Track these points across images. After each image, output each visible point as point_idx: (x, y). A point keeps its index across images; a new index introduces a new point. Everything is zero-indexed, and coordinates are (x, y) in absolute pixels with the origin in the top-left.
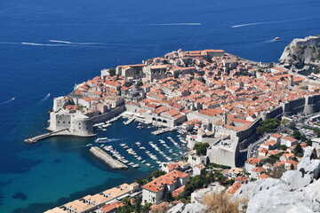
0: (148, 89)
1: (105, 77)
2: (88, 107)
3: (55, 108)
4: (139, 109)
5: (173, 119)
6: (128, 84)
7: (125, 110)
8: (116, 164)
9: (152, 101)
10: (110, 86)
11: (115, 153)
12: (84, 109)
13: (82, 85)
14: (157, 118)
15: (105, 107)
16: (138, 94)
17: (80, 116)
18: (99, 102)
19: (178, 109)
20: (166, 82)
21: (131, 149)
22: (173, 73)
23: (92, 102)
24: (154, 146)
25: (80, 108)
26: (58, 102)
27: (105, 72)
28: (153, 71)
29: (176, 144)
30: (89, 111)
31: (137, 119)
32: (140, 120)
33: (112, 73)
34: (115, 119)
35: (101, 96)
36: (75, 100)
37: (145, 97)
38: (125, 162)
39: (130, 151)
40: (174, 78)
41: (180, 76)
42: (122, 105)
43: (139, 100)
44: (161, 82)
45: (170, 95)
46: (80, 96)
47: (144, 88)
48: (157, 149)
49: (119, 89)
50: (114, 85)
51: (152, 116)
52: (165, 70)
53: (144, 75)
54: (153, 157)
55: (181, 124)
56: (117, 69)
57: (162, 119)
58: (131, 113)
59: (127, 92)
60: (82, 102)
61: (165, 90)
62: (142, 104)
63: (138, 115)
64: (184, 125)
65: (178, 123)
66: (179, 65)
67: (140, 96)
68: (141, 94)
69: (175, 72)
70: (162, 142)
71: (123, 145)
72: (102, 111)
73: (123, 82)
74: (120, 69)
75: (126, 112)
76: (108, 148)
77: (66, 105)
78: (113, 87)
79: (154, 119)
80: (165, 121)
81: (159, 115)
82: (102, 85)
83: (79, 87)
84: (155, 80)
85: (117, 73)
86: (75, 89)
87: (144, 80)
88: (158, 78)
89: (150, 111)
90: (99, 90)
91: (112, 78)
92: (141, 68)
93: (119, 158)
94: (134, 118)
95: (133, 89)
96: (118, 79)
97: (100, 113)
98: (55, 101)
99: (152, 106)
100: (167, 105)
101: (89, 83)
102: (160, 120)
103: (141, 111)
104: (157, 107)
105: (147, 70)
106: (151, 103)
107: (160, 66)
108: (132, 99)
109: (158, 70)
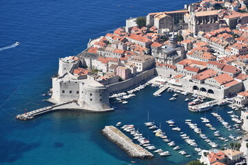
0: (191, 46)
1: (130, 29)
2: (105, 71)
3: (61, 73)
4: (174, 74)
5: (223, 88)
6: (161, 39)
7: (156, 74)
8: (137, 151)
9: (194, 62)
10: (136, 42)
11: (137, 136)
12: (99, 74)
13: (98, 40)
14: (200, 86)
15: (128, 71)
16: (174, 53)
17: (92, 83)
18: (120, 65)
19: (231, 74)
20: (216, 35)
21: (159, 131)
22: (227, 21)
23: (110, 64)
24: (192, 126)
25: (94, 72)
26: (65, 63)
27: (131, 23)
28: (198, 19)
29: (225, 124)
30: (105, 77)
31: (172, 87)
32: (176, 89)
33: (141, 23)
34: (141, 87)
35: (123, 56)
36: (87, 61)
37: (185, 57)
38: (150, 148)
39: (158, 133)
40: (228, 30)
41: (238, 26)
42: (151, 68)
43: (175, 61)
44: (209, 35)
45: (222, 54)
46: (94, 56)
47: (184, 43)
48: (196, 130)
49: (149, 45)
50: (142, 40)
51: (193, 84)
52: (215, 17)
53: (185, 26)
54: (190, 142)
55: (234, 95)
56: (148, 17)
57: (207, 88)
58: (164, 79)
59: (159, 49)
60: (97, 64)
61: (214, 46)
62: (180, 67)
63: (173, 81)
64: (239, 98)
65: (230, 94)
66: (238, 10)
67: (177, 56)
68: (179, 53)
69: (231, 21)
70: (205, 120)
71: (149, 124)
72: (123, 77)
73: (154, 36)
74: (152, 17)
75: (156, 79)
76: (128, 128)
77: (75, 67)
78: (139, 43)
79: (195, 88)
80: (211, 91)
81: (203, 82)
82: (125, 40)
83: (94, 43)
84: (201, 33)
85: (148, 23)
86: (89, 46)
87: (185, 33)
88: (206, 29)
89: (189, 77)
90: (121, 47)
91: (140, 31)
92: (181, 16)
93: (142, 142)
94: (167, 86)
95: (168, 46)
96: (148, 31)
97: (120, 80)
98: (61, 63)
99: (193, 69)
100: (215, 69)
101: (108, 38)
102: (203, 90)
103: (178, 77)
104: (200, 71)
105: (189, 18)
106: (192, 66)
107: (210, 12)
108: (166, 60)
109: (206, 18)
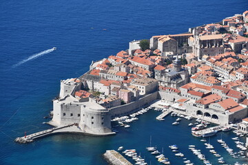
0: (195, 70)
1: (133, 52)
2: (107, 94)
3: (62, 95)
4: (178, 98)
5: (228, 113)
6: (166, 62)
7: (159, 98)
9: (198, 86)
10: (140, 65)
11: (139, 161)
12: (101, 96)
13: (101, 62)
14: (204, 111)
15: (130, 94)
16: (178, 77)
17: (94, 106)
18: (122, 87)
19: (235, 100)
20: (221, 60)
21: (162, 156)
22: (232, 45)
23: (112, 87)
24: (195, 152)
25: (96, 95)
26: (67, 85)
27: (135, 45)
28: (203, 43)
29: (229, 150)
30: (107, 100)
31: (175, 112)
32: (179, 113)
33: (144, 46)
34: (144, 111)
35: (126, 79)
36: (89, 84)
37: (189, 81)
39: (161, 158)
40: (233, 54)
41: (244, 50)
42: (154, 91)
43: (179, 85)
44: (213, 59)
45: (226, 78)
46: (96, 78)
47: (188, 67)
48: (200, 156)
49: (152, 68)
50: (145, 63)
51: (197, 109)
52: (220, 41)
53: (189, 49)
55: (239, 121)
56: (152, 40)
57: (212, 113)
58: (167, 104)
59: (163, 72)
60: (99, 86)
61: (219, 70)
62: (183, 90)
63: (176, 105)
64: (244, 124)
65: (235, 119)
67: (180, 80)
68: (183, 76)
69: (236, 45)
70: (209, 146)
71: (151, 149)
72: (126, 100)
73: (158, 59)
74: (156, 40)
75: (159, 102)
76: (130, 153)
77: (76, 90)
78: (142, 66)
79: (199, 113)
80: (215, 117)
81: (207, 107)
82: (128, 63)
83: (96, 66)
84: (205, 57)
85: (151, 45)
86: (91, 68)
87: (189, 56)
88: (211, 53)
89: (193, 101)
90: (123, 70)
91: (143, 54)
92: (185, 39)
94: (170, 110)
95: (172, 69)
96: (152, 54)
97: (123, 103)
98: (62, 85)
99: (196, 94)
100: (221, 94)
101: (111, 60)
102: (207, 115)
103: (182, 101)
104: (204, 96)
105: (193, 42)
106: (196, 90)
107: (215, 36)
108: (169, 84)
109: (211, 42)
